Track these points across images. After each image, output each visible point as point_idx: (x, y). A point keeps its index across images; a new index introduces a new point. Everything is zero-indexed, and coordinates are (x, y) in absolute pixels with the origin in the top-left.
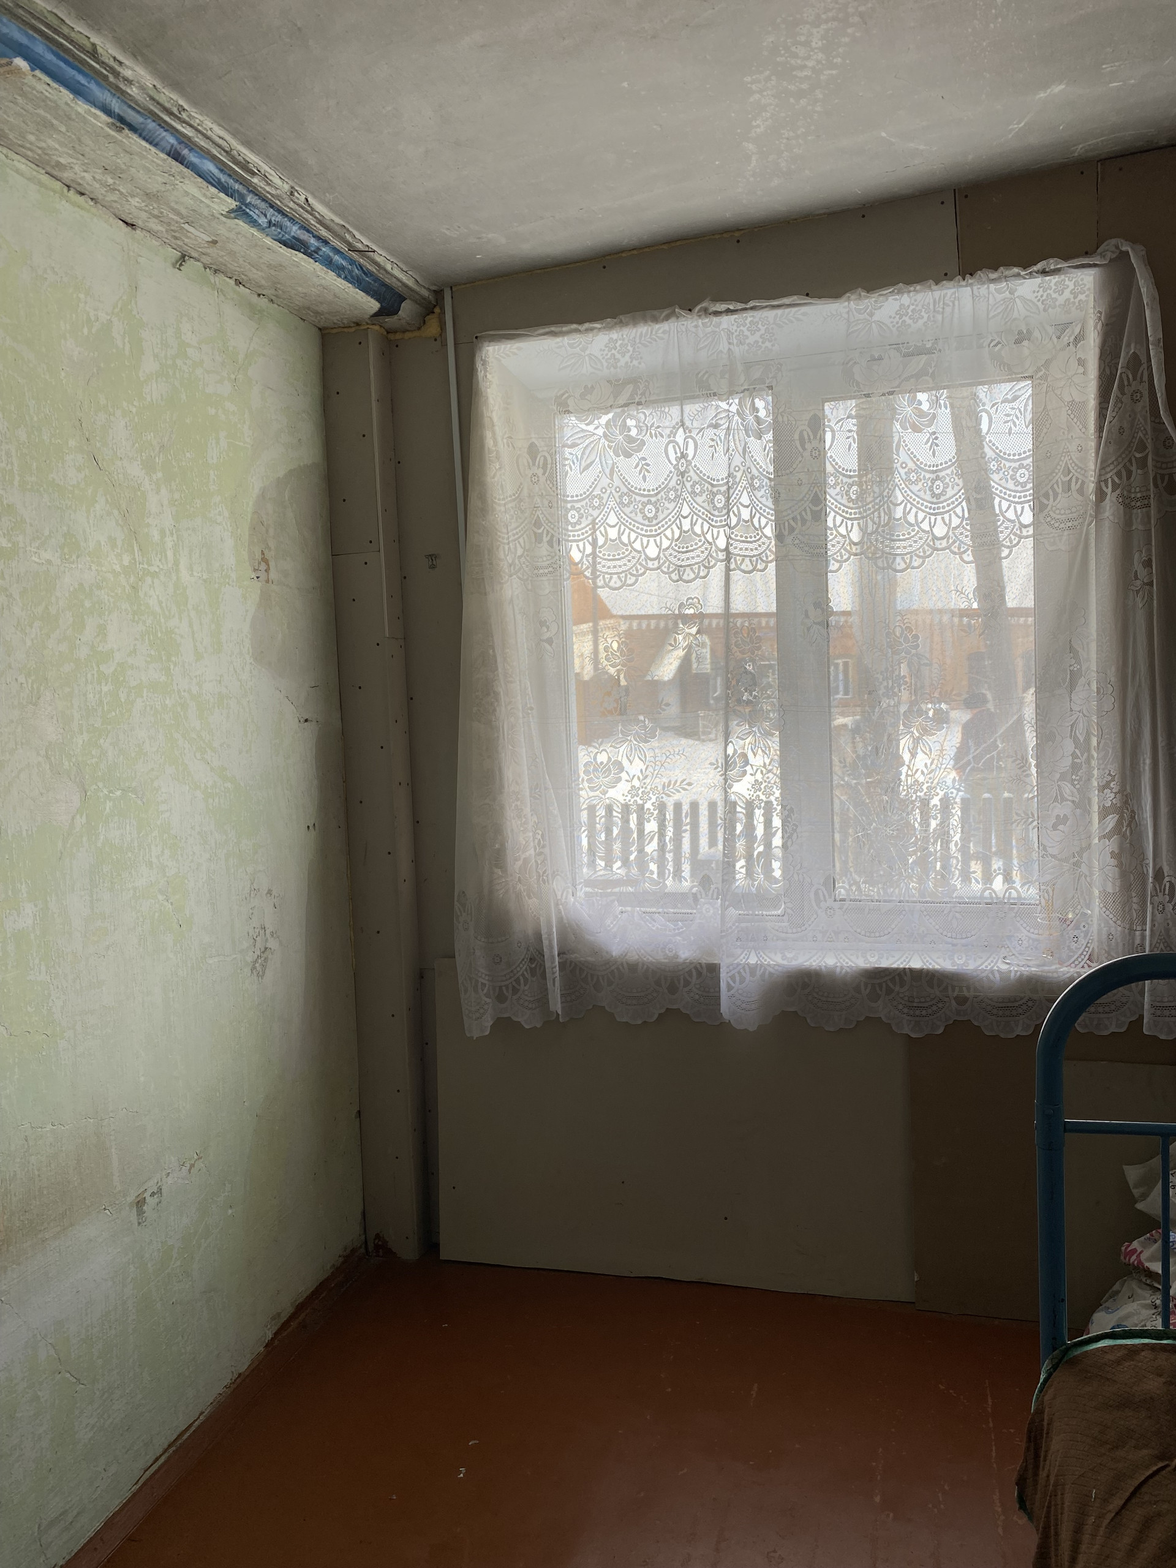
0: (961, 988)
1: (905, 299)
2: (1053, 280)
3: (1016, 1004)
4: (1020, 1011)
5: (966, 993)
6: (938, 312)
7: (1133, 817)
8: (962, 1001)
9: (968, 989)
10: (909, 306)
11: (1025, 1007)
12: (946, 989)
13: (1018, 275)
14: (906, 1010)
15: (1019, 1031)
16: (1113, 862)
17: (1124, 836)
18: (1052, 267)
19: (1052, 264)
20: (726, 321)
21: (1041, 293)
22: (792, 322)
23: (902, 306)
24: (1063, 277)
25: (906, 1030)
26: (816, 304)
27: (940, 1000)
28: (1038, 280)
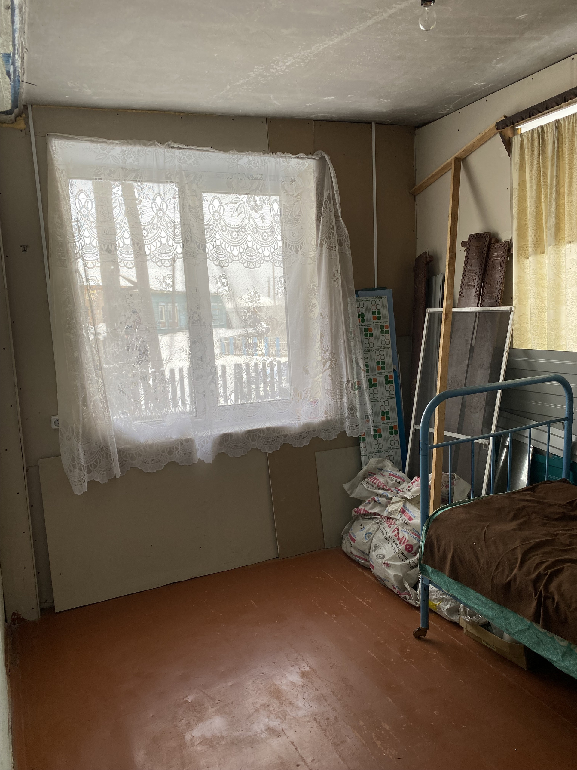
0: (284, 432)
1: (250, 158)
2: (301, 161)
3: (303, 434)
4: (304, 436)
5: (287, 433)
6: (262, 165)
7: (336, 362)
8: (285, 436)
9: (287, 431)
10: (252, 161)
11: (306, 435)
12: (279, 432)
13: (290, 157)
14: (266, 443)
15: (305, 444)
16: (330, 378)
17: (333, 369)
18: (302, 157)
19: (302, 155)
20: (177, 152)
21: (297, 165)
22: (206, 158)
23: (249, 160)
24: (304, 161)
25: (267, 451)
26: (215, 152)
27: (278, 437)
28: (297, 160)
